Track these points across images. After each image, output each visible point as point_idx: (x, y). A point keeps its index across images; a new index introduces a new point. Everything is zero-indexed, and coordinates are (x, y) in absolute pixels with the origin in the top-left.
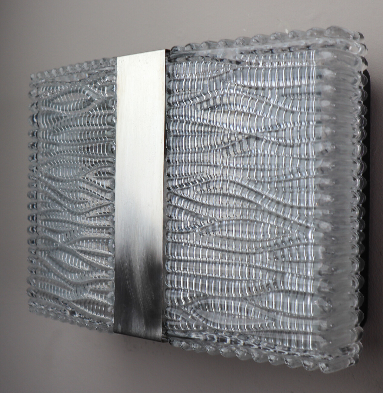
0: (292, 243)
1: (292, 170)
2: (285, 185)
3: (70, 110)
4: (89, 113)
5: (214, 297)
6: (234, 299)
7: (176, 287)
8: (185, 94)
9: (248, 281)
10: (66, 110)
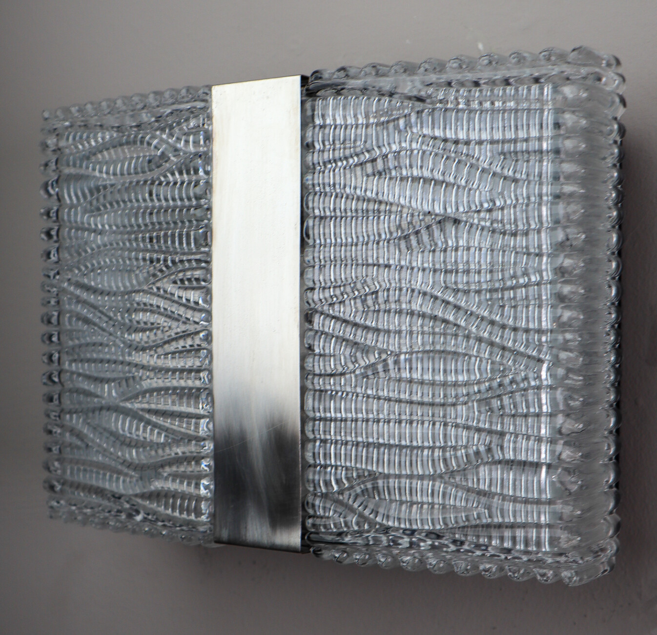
0: (515, 386)
1: (515, 272)
2: (503, 295)
3: (122, 174)
4: (159, 179)
5: (387, 477)
6: (421, 478)
7: (322, 462)
8: (334, 150)
9: (444, 449)
10: (115, 174)
